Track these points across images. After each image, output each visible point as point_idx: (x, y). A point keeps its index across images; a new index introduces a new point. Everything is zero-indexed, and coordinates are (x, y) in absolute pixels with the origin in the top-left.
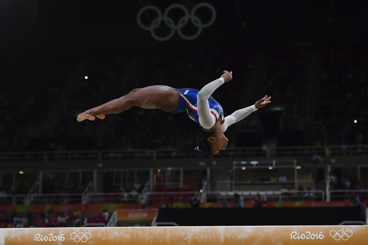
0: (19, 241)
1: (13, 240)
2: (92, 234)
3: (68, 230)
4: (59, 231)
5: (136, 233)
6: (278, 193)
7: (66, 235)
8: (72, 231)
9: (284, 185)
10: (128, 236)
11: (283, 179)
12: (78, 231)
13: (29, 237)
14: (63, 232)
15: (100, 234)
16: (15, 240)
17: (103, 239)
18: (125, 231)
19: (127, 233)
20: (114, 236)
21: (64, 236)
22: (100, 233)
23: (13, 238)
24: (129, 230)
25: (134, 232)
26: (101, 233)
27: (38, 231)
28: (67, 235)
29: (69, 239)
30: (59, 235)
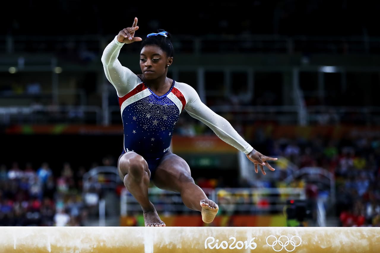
0: (179, 248)
1: (168, 247)
2: (302, 239)
3: (262, 232)
4: (246, 233)
5: (377, 237)
6: (26, 110)
7: (258, 240)
8: (269, 233)
9: (37, 99)
10: (364, 243)
11: (34, 89)
12: (278, 234)
13: (195, 242)
14: (253, 234)
15: (316, 239)
16: (171, 247)
17: (323, 247)
18: (359, 234)
19: (363, 237)
20: (341, 243)
21: (255, 241)
22: (316, 237)
23: (167, 243)
24: (365, 233)
25: (374, 236)
26: (318, 237)
27: (210, 233)
28: (260, 240)
29: (264, 246)
30: (247, 240)
